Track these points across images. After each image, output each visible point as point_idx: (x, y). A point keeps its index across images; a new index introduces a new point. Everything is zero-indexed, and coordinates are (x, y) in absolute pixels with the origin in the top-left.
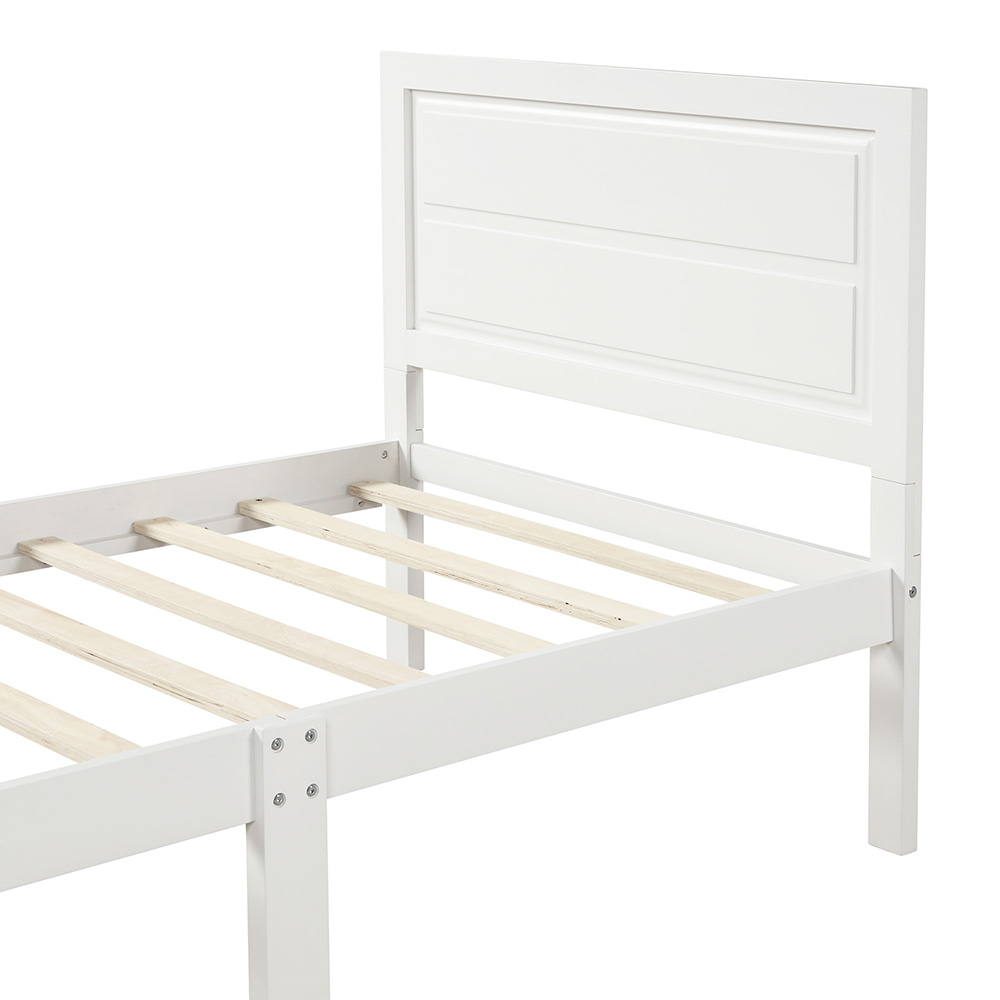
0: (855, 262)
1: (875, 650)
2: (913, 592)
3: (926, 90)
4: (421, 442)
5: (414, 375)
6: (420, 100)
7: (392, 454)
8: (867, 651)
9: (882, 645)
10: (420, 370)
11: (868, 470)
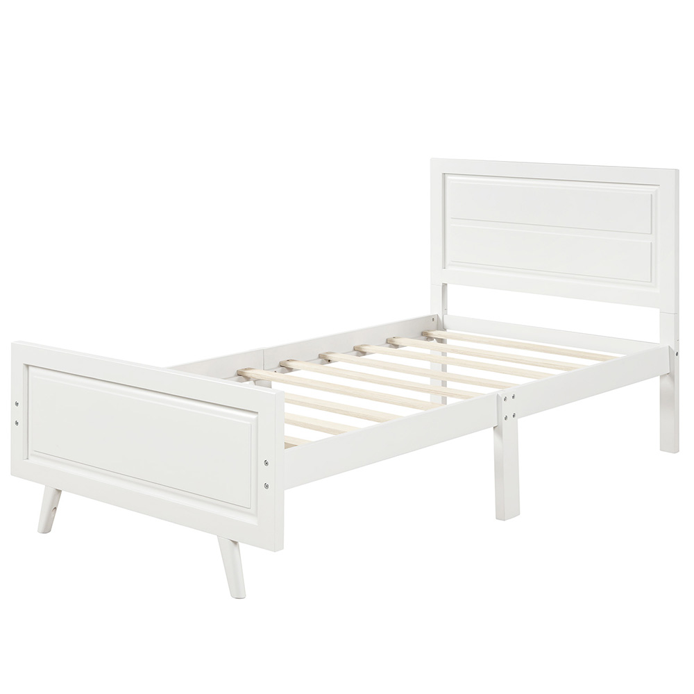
0: (651, 233)
1: (662, 377)
2: (677, 354)
3: (679, 170)
4: (446, 314)
5: (445, 286)
6: (449, 177)
7: (435, 319)
8: (659, 377)
9: (665, 375)
10: (446, 284)
11: (659, 310)
